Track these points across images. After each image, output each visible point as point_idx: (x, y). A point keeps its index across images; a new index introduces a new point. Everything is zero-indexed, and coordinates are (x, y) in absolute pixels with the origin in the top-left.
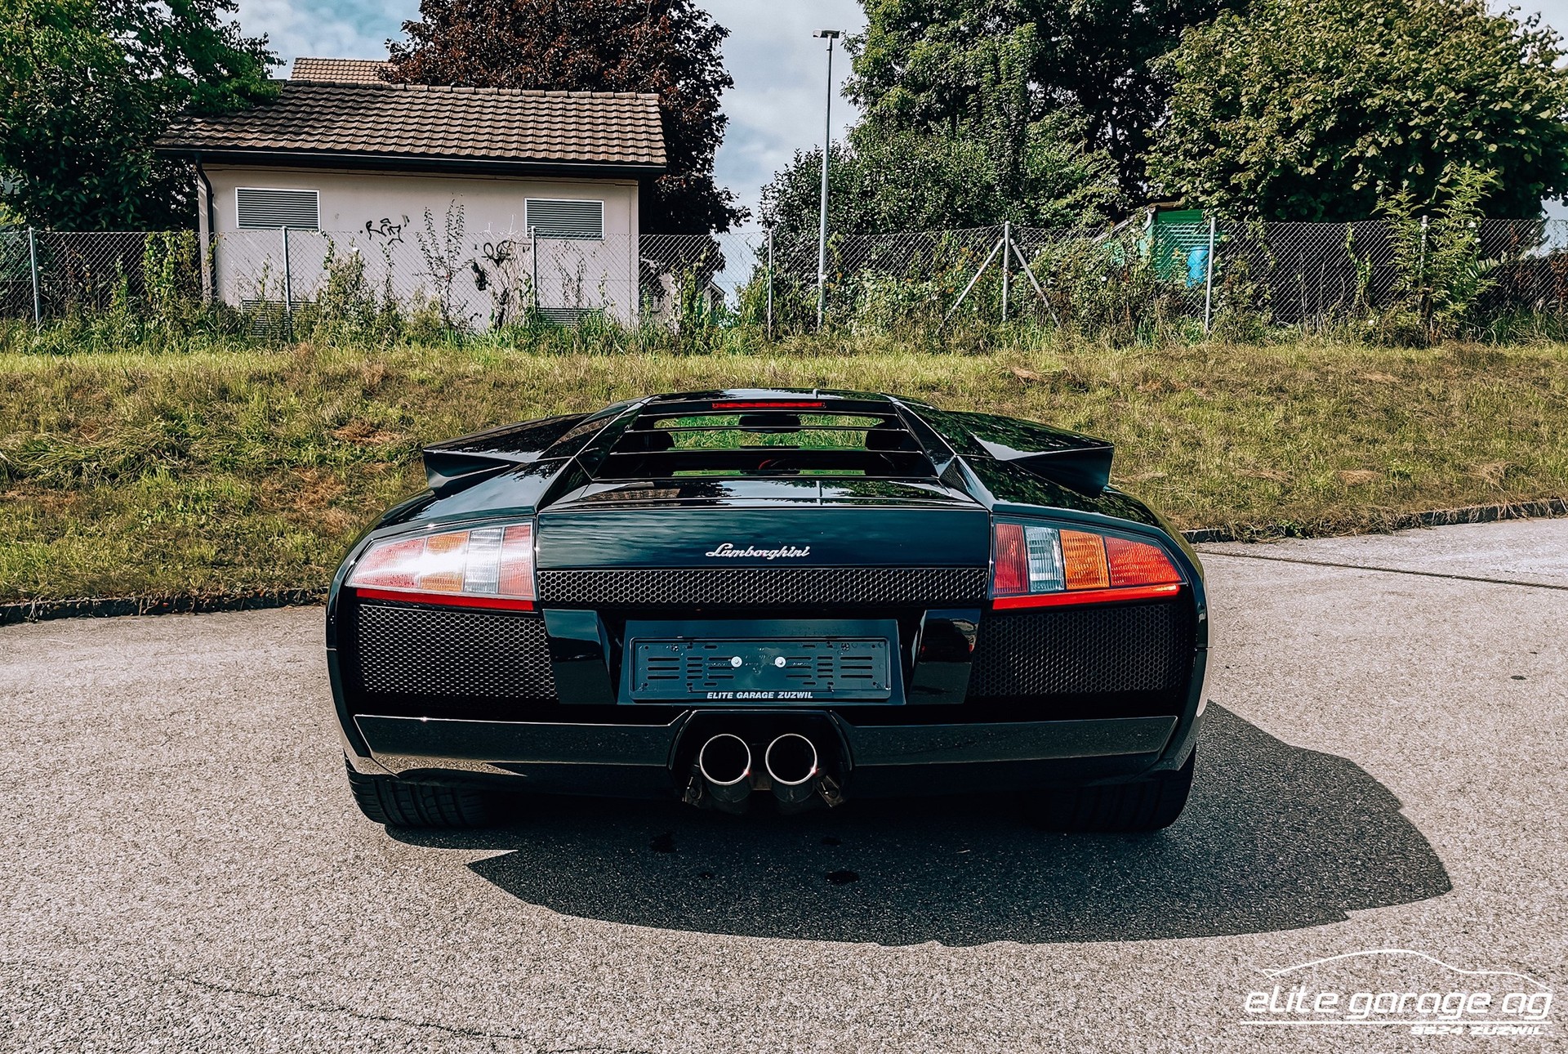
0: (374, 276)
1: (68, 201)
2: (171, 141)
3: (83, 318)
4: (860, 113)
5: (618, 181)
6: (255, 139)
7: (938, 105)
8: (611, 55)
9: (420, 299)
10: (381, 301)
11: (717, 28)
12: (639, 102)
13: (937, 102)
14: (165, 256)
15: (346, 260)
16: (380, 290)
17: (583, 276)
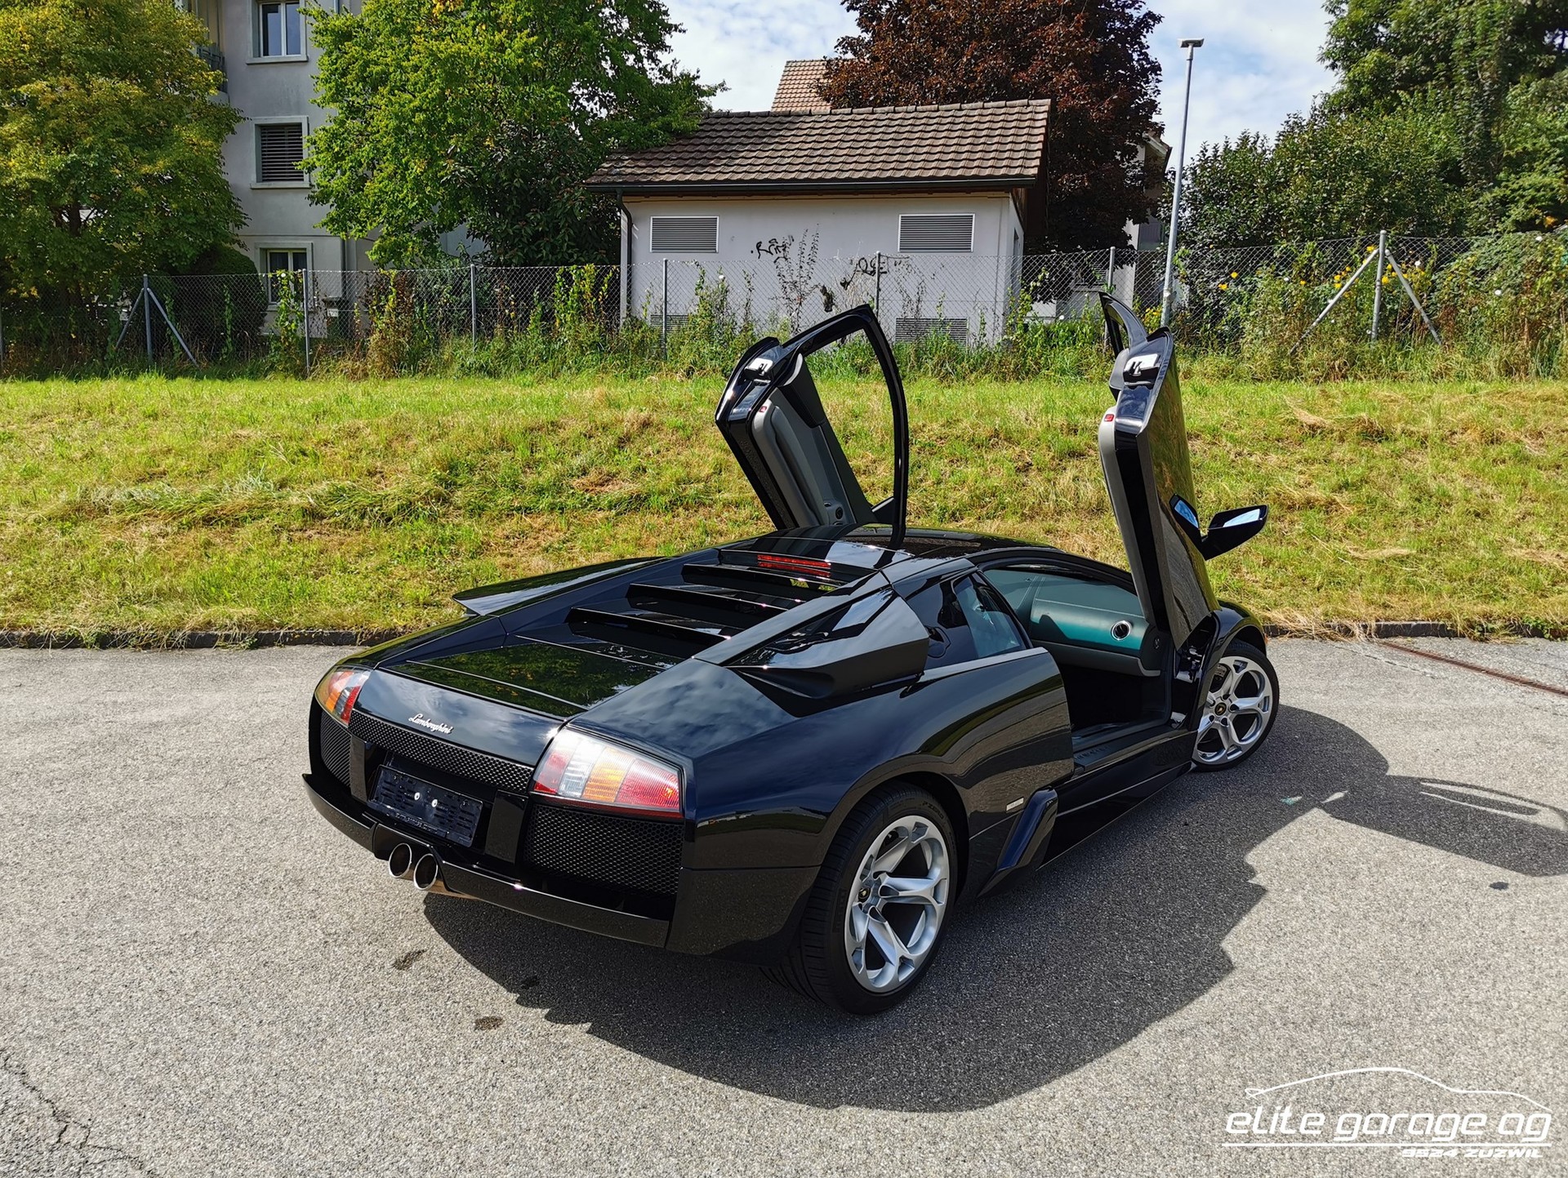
0: (736, 300)
1: (518, 234)
2: (599, 179)
3: (508, 340)
4: (1337, 78)
5: (990, 194)
6: (668, 175)
7: (1423, 68)
8: (1023, 58)
9: (774, 320)
10: (740, 322)
11: (1150, 15)
12: (1029, 109)
13: (1423, 64)
14: (571, 286)
15: (714, 287)
16: (742, 312)
17: (923, 298)
